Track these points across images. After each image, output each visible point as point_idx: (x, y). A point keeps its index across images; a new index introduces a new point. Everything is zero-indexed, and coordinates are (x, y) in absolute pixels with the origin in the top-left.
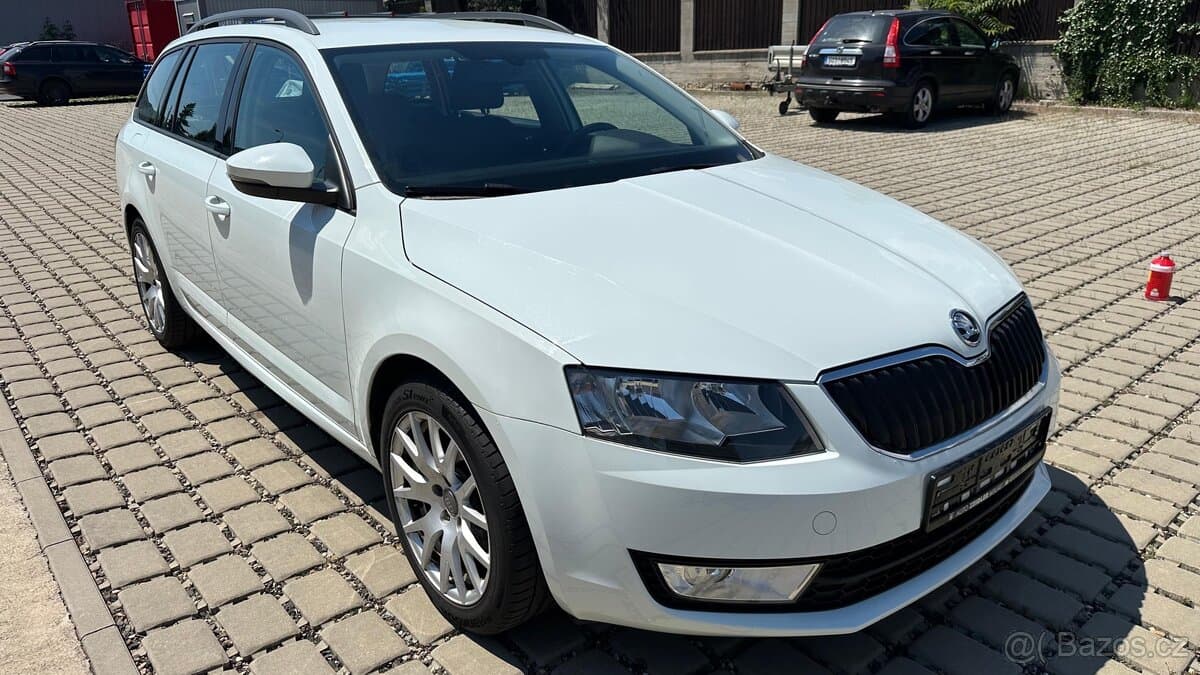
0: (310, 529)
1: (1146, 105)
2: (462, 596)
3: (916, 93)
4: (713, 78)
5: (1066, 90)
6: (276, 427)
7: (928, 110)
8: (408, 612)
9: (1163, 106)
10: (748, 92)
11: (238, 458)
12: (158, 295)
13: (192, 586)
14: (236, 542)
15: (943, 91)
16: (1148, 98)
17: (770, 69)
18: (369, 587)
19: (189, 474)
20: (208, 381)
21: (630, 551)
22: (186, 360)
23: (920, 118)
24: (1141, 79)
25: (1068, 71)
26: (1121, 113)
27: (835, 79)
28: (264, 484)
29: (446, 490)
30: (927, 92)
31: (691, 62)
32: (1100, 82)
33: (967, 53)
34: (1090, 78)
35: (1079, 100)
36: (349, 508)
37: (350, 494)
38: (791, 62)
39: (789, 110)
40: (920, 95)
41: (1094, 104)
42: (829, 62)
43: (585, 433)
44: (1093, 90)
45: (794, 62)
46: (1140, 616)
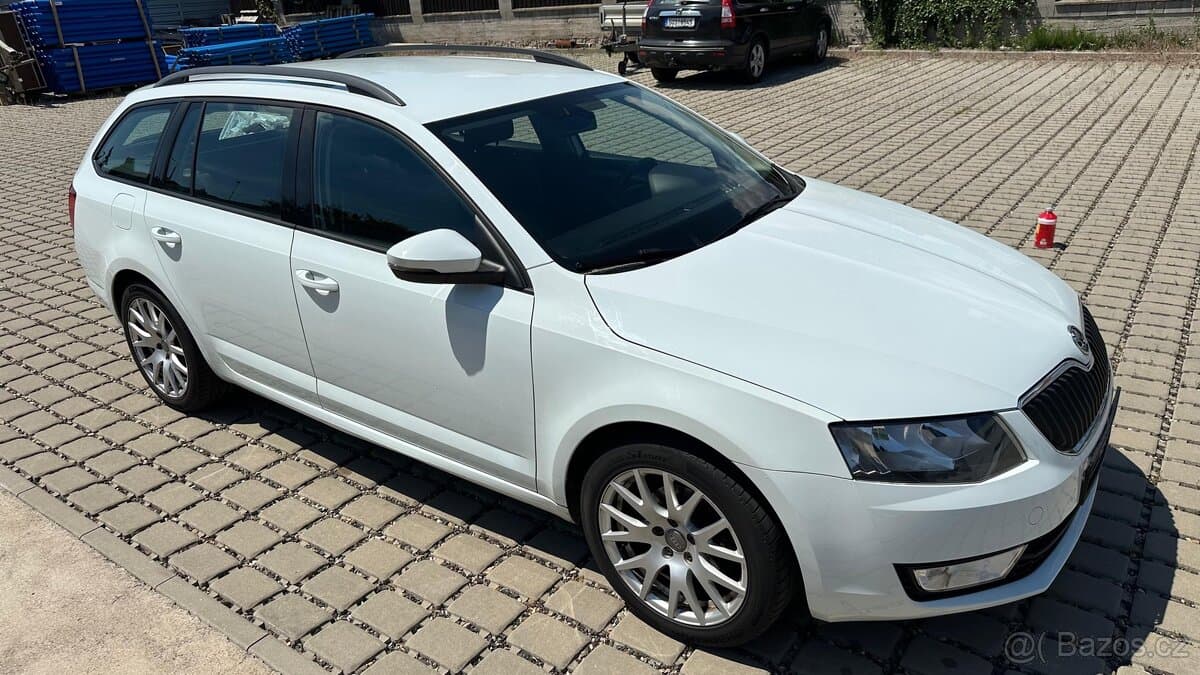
0: (487, 577)
1: (938, 46)
2: (700, 618)
3: (752, 49)
4: (537, 35)
5: (869, 35)
6: (372, 482)
7: (762, 64)
8: (636, 640)
9: (953, 46)
10: (574, 49)
11: (360, 520)
12: (171, 361)
13: (419, 656)
14: (425, 605)
15: (773, 44)
16: (938, 39)
17: (603, 29)
18: (584, 623)
19: (324, 545)
20: (257, 441)
21: (895, 565)
22: (214, 423)
23: (756, 73)
24: (932, 22)
25: (869, 17)
26: (919, 55)
27: (677, 40)
28: (408, 542)
29: (670, 531)
30: (760, 48)
31: (511, 19)
32: (898, 26)
33: (789, 8)
34: (889, 23)
35: (880, 44)
36: (507, 552)
37: (499, 537)
38: (624, 21)
39: (628, 69)
40: (754, 51)
41: (895, 47)
42: (669, 24)
43: (855, 477)
44: (893, 34)
45: (627, 21)
46: (1177, 530)
